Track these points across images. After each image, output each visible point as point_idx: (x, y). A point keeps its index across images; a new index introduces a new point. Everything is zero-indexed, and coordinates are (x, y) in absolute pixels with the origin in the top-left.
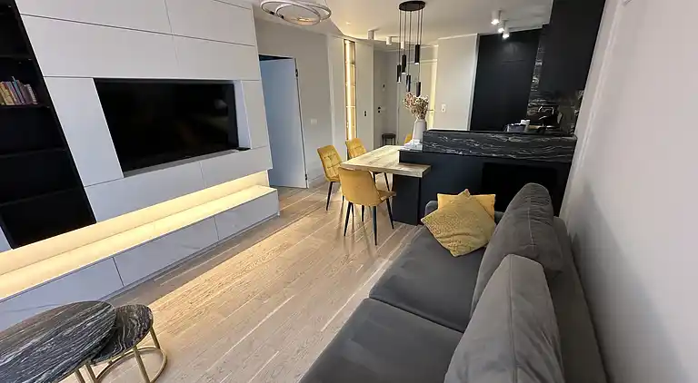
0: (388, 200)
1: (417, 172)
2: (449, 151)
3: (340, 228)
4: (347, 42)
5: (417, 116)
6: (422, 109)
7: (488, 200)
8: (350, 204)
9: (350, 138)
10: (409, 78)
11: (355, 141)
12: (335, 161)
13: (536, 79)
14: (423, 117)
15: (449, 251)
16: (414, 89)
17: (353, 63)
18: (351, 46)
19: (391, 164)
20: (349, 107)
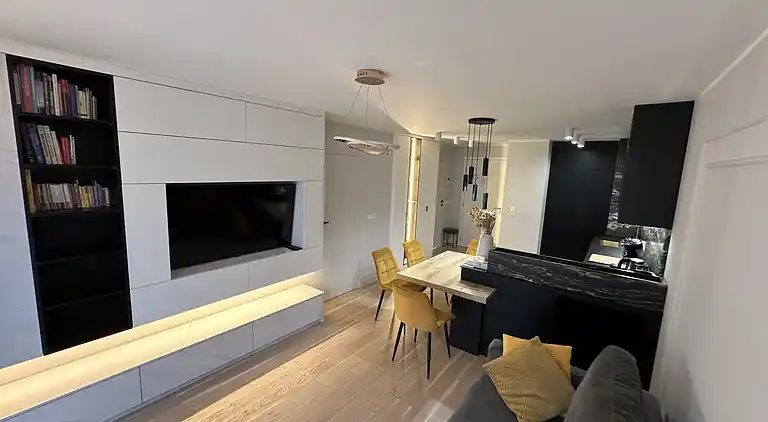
0: (446, 325)
1: (480, 295)
2: (518, 276)
3: (388, 347)
4: (414, 140)
5: (483, 231)
6: (488, 224)
7: (563, 351)
8: (402, 324)
9: (408, 240)
10: (475, 187)
11: (414, 243)
12: (390, 265)
13: (615, 192)
14: (489, 231)
15: (515, 415)
16: (480, 197)
17: (418, 159)
18: (417, 143)
19: (451, 282)
20: (411, 201)
